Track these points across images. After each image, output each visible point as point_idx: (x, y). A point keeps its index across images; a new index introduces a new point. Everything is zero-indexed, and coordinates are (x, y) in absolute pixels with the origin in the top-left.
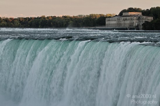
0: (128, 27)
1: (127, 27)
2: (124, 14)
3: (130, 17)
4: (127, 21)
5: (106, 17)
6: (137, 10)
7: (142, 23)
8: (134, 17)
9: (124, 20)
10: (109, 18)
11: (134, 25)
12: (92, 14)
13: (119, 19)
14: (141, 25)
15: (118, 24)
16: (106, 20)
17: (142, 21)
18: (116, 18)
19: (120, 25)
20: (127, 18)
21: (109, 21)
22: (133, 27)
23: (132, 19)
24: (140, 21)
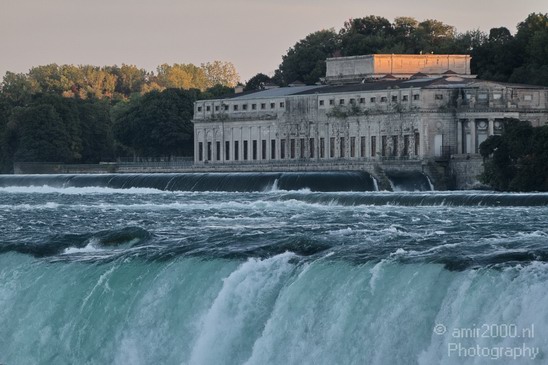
0: (378, 170)
1: (370, 169)
2: (335, 68)
3: (383, 94)
4: (363, 119)
5: (197, 95)
6: (419, 33)
7: (483, 138)
8: (416, 91)
9: (338, 113)
10: (217, 102)
11: (422, 152)
12: (53, 67)
13: (302, 108)
14: (470, 148)
15: (289, 144)
16: (198, 115)
17: (478, 121)
18: (278, 102)
19: (307, 153)
20: (367, 95)
21: (224, 119)
22: (411, 169)
23: (399, 110)
24: (464, 122)
